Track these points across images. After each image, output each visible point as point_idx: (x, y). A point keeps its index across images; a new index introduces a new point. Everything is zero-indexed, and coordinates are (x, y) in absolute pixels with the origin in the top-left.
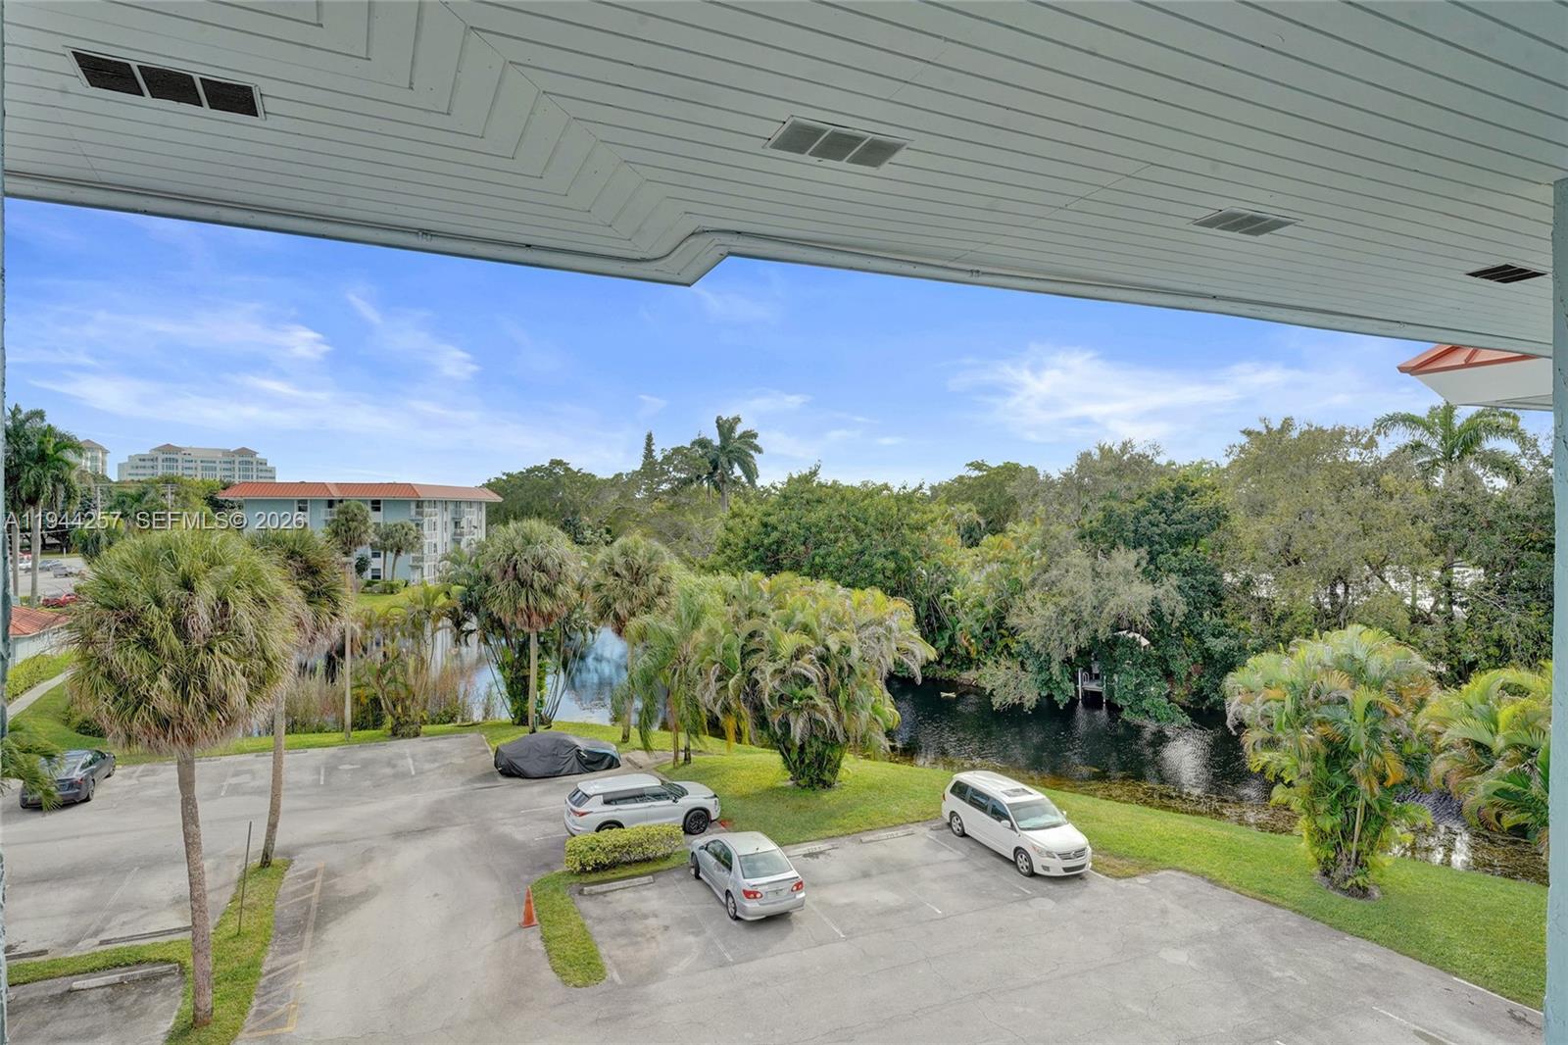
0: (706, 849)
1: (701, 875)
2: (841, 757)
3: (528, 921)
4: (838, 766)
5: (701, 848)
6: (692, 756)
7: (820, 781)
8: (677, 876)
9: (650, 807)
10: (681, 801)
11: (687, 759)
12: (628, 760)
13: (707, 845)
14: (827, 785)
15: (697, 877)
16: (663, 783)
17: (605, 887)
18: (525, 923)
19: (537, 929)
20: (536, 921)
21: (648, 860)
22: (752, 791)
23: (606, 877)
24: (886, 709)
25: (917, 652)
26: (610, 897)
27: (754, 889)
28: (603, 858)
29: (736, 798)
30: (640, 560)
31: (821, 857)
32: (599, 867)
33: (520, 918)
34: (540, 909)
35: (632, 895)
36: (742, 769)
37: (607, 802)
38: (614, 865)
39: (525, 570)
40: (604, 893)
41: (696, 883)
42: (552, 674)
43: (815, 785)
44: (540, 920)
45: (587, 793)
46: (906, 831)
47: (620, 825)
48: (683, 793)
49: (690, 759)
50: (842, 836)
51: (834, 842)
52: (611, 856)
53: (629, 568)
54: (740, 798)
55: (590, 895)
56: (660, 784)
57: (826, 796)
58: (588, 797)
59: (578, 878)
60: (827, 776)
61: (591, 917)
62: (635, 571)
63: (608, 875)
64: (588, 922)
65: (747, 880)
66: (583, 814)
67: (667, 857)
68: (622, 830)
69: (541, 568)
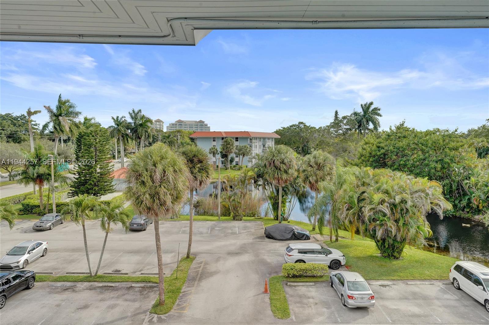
0: (335, 276)
1: (333, 286)
2: (403, 247)
3: (266, 291)
4: (402, 250)
5: (333, 275)
6: (339, 238)
7: (392, 255)
8: (324, 284)
9: (316, 256)
10: (329, 256)
11: (337, 240)
12: (314, 237)
13: (336, 275)
14: (396, 258)
15: (332, 287)
16: (322, 248)
17: (296, 284)
18: (265, 292)
19: (269, 295)
20: (268, 292)
21: (314, 277)
22: (361, 256)
23: (297, 280)
24: (426, 229)
25: (441, 205)
26: (297, 288)
27: (352, 295)
28: (295, 273)
29: (355, 258)
30: (320, 161)
31: (387, 287)
32: (294, 276)
33: (263, 290)
34: (271, 288)
35: (305, 289)
36: (359, 246)
37: (299, 252)
38: (300, 276)
39: (277, 163)
40: (295, 286)
41: (331, 288)
42: (288, 202)
43: (391, 257)
44: (270, 292)
45: (292, 248)
46: (429, 283)
47: (304, 262)
48: (331, 253)
49: (338, 240)
50: (399, 280)
51: (394, 282)
52: (299, 273)
53: (316, 164)
54: (356, 258)
55: (290, 286)
57: (395, 262)
58: (292, 250)
59: (286, 279)
60: (396, 254)
61: (288, 294)
62: (318, 165)
63: (298, 280)
64: (287, 296)
65: (350, 291)
66: (290, 256)
67: (321, 277)
68: (304, 264)
69: (283, 162)
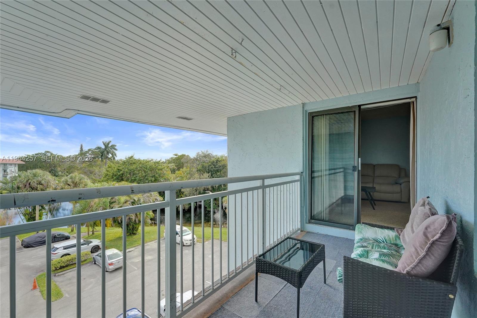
0: (98, 256)
1: (96, 263)
2: (139, 227)
3: (35, 287)
4: (138, 229)
5: (96, 255)
6: (95, 232)
7: (133, 233)
8: (88, 265)
10: (90, 245)
11: (93, 233)
12: (73, 236)
13: (98, 254)
14: (135, 234)
15: (95, 263)
16: (84, 241)
17: (64, 272)
18: (33, 288)
19: (38, 289)
20: (38, 287)
22: (113, 239)
23: (64, 270)
24: (150, 214)
25: (158, 199)
26: (65, 275)
27: (112, 263)
28: (63, 265)
29: (108, 241)
30: (77, 180)
31: (132, 252)
32: (62, 267)
34: (39, 283)
35: (73, 273)
36: (110, 234)
37: (64, 249)
38: (67, 266)
39: (34, 185)
40: (63, 274)
41: (95, 265)
42: (45, 215)
43: (132, 235)
44: (39, 287)
45: (57, 247)
46: (154, 242)
47: (69, 254)
48: (91, 242)
49: (94, 233)
50: (138, 245)
51: (136, 247)
52: (66, 264)
53: (73, 182)
54: (109, 241)
55: (58, 276)
56: (83, 241)
57: (134, 237)
58: (58, 248)
59: (54, 272)
60: (135, 232)
61: (58, 282)
62: (75, 183)
63: (65, 269)
64: (57, 283)
65: (110, 261)
66: (56, 254)
67: (85, 260)
68: (70, 256)
69: (40, 183)
